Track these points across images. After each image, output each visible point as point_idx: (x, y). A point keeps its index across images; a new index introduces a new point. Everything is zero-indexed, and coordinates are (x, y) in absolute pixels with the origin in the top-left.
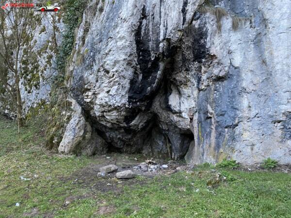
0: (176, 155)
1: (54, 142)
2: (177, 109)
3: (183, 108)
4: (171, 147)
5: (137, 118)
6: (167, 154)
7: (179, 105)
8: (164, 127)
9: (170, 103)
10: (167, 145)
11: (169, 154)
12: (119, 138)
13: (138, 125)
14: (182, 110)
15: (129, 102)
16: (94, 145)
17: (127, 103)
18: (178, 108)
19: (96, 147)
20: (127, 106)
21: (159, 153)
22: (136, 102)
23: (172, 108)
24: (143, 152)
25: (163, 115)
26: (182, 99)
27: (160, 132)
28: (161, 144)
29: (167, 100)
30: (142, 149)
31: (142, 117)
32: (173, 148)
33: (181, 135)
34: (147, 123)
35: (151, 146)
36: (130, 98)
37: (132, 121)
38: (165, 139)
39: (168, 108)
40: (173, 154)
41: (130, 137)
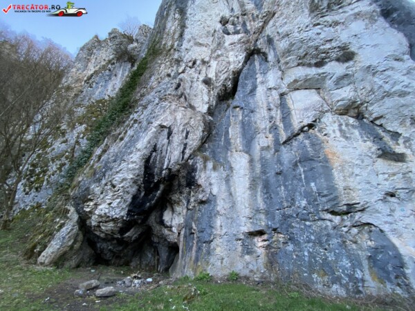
0: (161, 268)
1: (35, 251)
2: (168, 224)
3: (174, 223)
4: (158, 260)
5: (132, 230)
6: (154, 266)
7: (171, 220)
8: (156, 240)
9: (163, 218)
10: (155, 257)
11: (156, 266)
12: (110, 250)
13: (132, 237)
14: (172, 225)
15: (128, 214)
16: (80, 257)
17: (126, 216)
18: (170, 223)
19: (82, 259)
20: (125, 218)
21: (147, 265)
22: (134, 216)
23: (165, 222)
24: (132, 264)
25: (156, 228)
26: (174, 215)
27: (151, 244)
28: (150, 256)
29: (161, 216)
30: (131, 261)
31: (137, 229)
32: (161, 260)
33: (169, 247)
34: (140, 235)
35: (140, 258)
36: (129, 211)
37: (126, 233)
38: (154, 251)
39: (162, 223)
40: (159, 266)
41: (121, 248)
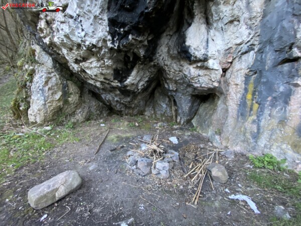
0: (182, 119)
1: (21, 108)
6: (172, 117)
7: (204, 44)
9: (187, 44)
11: (174, 117)
12: (117, 101)
13: (137, 85)
14: (209, 54)
17: (109, 37)
20: (109, 44)
21: (162, 115)
23: (192, 51)
24: (146, 113)
26: (212, 32)
28: (164, 106)
33: (192, 96)
35: (154, 108)
38: (170, 100)
40: (179, 118)
